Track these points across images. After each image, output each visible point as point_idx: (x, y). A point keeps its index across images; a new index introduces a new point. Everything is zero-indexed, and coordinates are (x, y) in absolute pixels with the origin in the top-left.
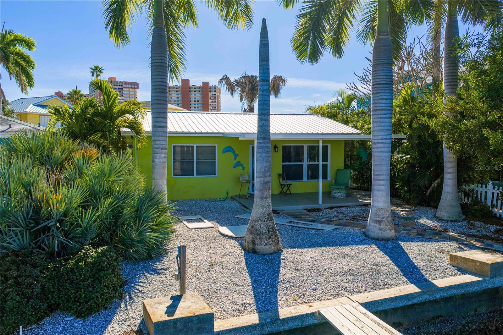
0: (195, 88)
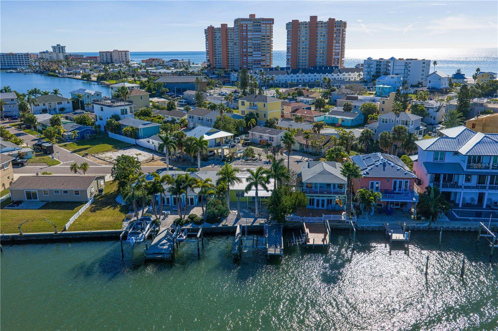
0: (322, 24)
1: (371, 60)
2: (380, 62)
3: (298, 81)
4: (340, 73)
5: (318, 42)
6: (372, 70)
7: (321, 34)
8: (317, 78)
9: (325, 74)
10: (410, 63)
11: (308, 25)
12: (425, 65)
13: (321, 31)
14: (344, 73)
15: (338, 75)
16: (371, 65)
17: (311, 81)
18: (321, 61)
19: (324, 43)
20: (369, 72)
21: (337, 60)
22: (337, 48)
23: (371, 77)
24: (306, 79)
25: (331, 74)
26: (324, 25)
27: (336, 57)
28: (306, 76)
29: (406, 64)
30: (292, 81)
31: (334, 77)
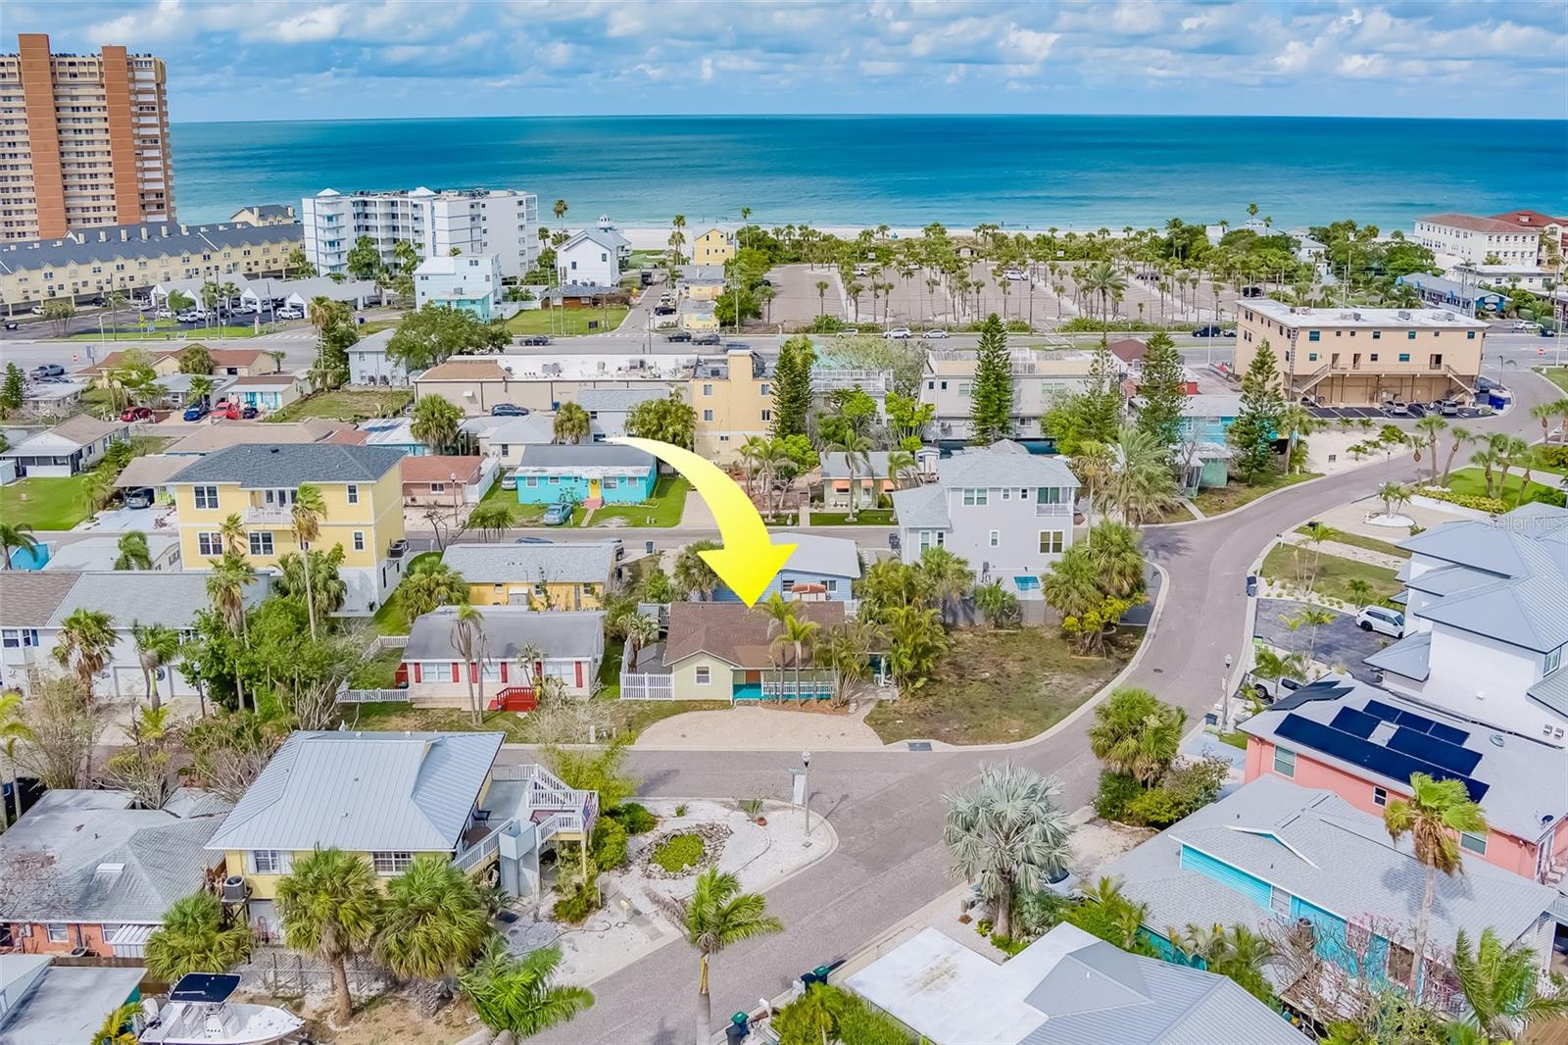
1: (334, 200)
2: (365, 203)
3: (54, 294)
4: (213, 250)
5: (65, 135)
6: (343, 233)
7: (75, 103)
8: (126, 274)
9: (157, 257)
10: (484, 206)
11: (15, 70)
12: (523, 209)
13: (74, 92)
14: (227, 249)
15: (207, 258)
16: (337, 216)
17: (107, 288)
18: (89, 203)
19: (90, 137)
20: (332, 243)
21: (153, 198)
22: (147, 153)
23: (344, 257)
24: (85, 284)
25: (179, 255)
26: (83, 69)
27: (149, 186)
28: (85, 272)
29: (475, 212)
30: (27, 298)
31: (191, 266)
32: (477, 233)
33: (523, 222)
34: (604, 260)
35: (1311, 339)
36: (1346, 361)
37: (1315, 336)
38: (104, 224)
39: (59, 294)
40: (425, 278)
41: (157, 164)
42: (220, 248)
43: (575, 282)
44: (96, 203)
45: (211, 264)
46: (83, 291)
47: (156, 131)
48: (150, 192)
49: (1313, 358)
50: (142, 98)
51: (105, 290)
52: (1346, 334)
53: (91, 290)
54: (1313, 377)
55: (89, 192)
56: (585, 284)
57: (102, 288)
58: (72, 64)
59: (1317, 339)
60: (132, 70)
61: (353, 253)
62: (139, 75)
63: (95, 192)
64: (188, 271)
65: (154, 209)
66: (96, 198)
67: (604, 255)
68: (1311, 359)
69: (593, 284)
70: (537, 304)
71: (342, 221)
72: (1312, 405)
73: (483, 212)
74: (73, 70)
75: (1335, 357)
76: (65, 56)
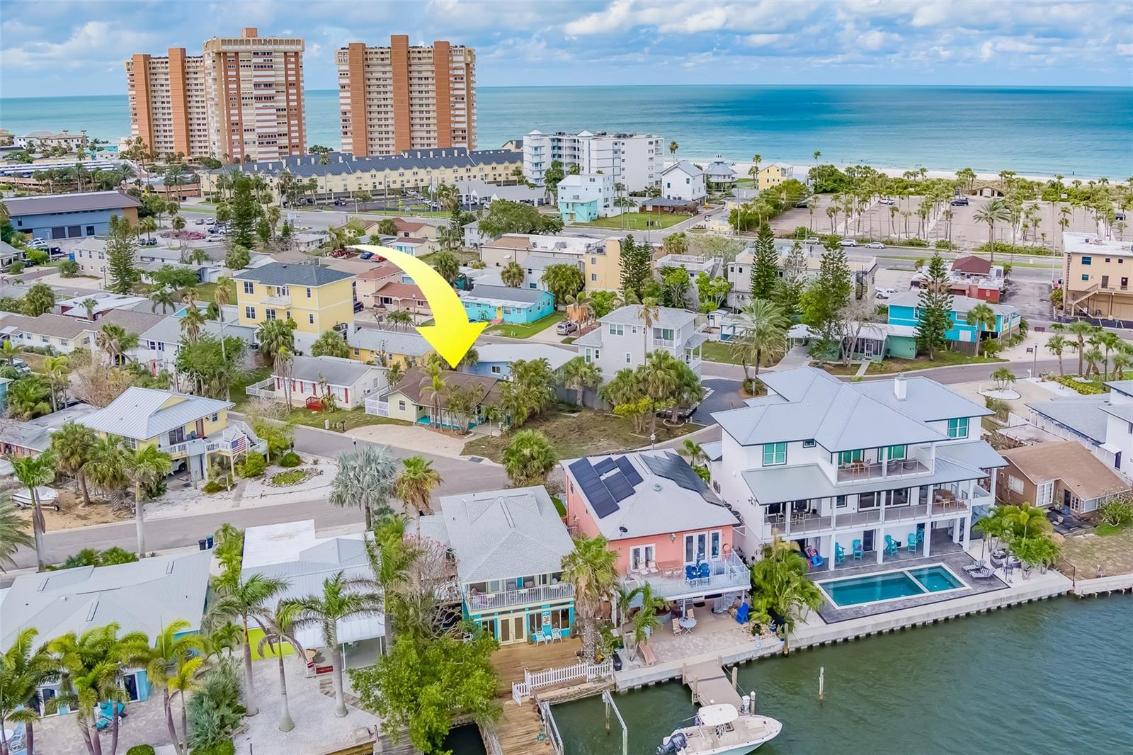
1: (538, 137)
2: (559, 140)
3: (375, 187)
4: (473, 166)
5: (413, 94)
6: (544, 158)
7: (420, 76)
8: (419, 178)
9: (438, 168)
10: (623, 144)
11: (388, 56)
12: (653, 147)
13: (420, 69)
14: (482, 165)
15: (468, 170)
16: (541, 147)
17: (407, 185)
18: (424, 135)
19: (427, 95)
20: (536, 164)
21: (460, 133)
22: (458, 106)
23: (544, 173)
24: (394, 182)
25: (451, 167)
26: (425, 55)
27: (457, 126)
28: (394, 175)
29: (616, 147)
30: (360, 188)
31: (459, 175)
32: (617, 162)
33: (652, 155)
34: (688, 183)
35: (1083, 263)
36: (1115, 284)
37: (1086, 261)
38: (432, 147)
39: (379, 187)
40: (564, 188)
41: (462, 112)
42: (478, 165)
43: (669, 197)
44: (428, 135)
45: (471, 174)
46: (393, 186)
47: (464, 92)
48: (458, 129)
49: (1085, 278)
50: (456, 72)
51: (406, 186)
52: (1114, 261)
53: (398, 186)
54: (1086, 293)
55: (425, 128)
56: (675, 198)
57: (403, 185)
58: (419, 52)
59: (1089, 263)
60: (452, 55)
61: (548, 171)
62: (455, 58)
63: (428, 129)
64: (456, 177)
65: (460, 139)
66: (428, 132)
67: (688, 179)
68: (1083, 279)
69: (680, 198)
70: (636, 209)
71: (543, 150)
72: (1085, 315)
73: (623, 148)
74: (420, 55)
75: (1105, 279)
76: (416, 47)
